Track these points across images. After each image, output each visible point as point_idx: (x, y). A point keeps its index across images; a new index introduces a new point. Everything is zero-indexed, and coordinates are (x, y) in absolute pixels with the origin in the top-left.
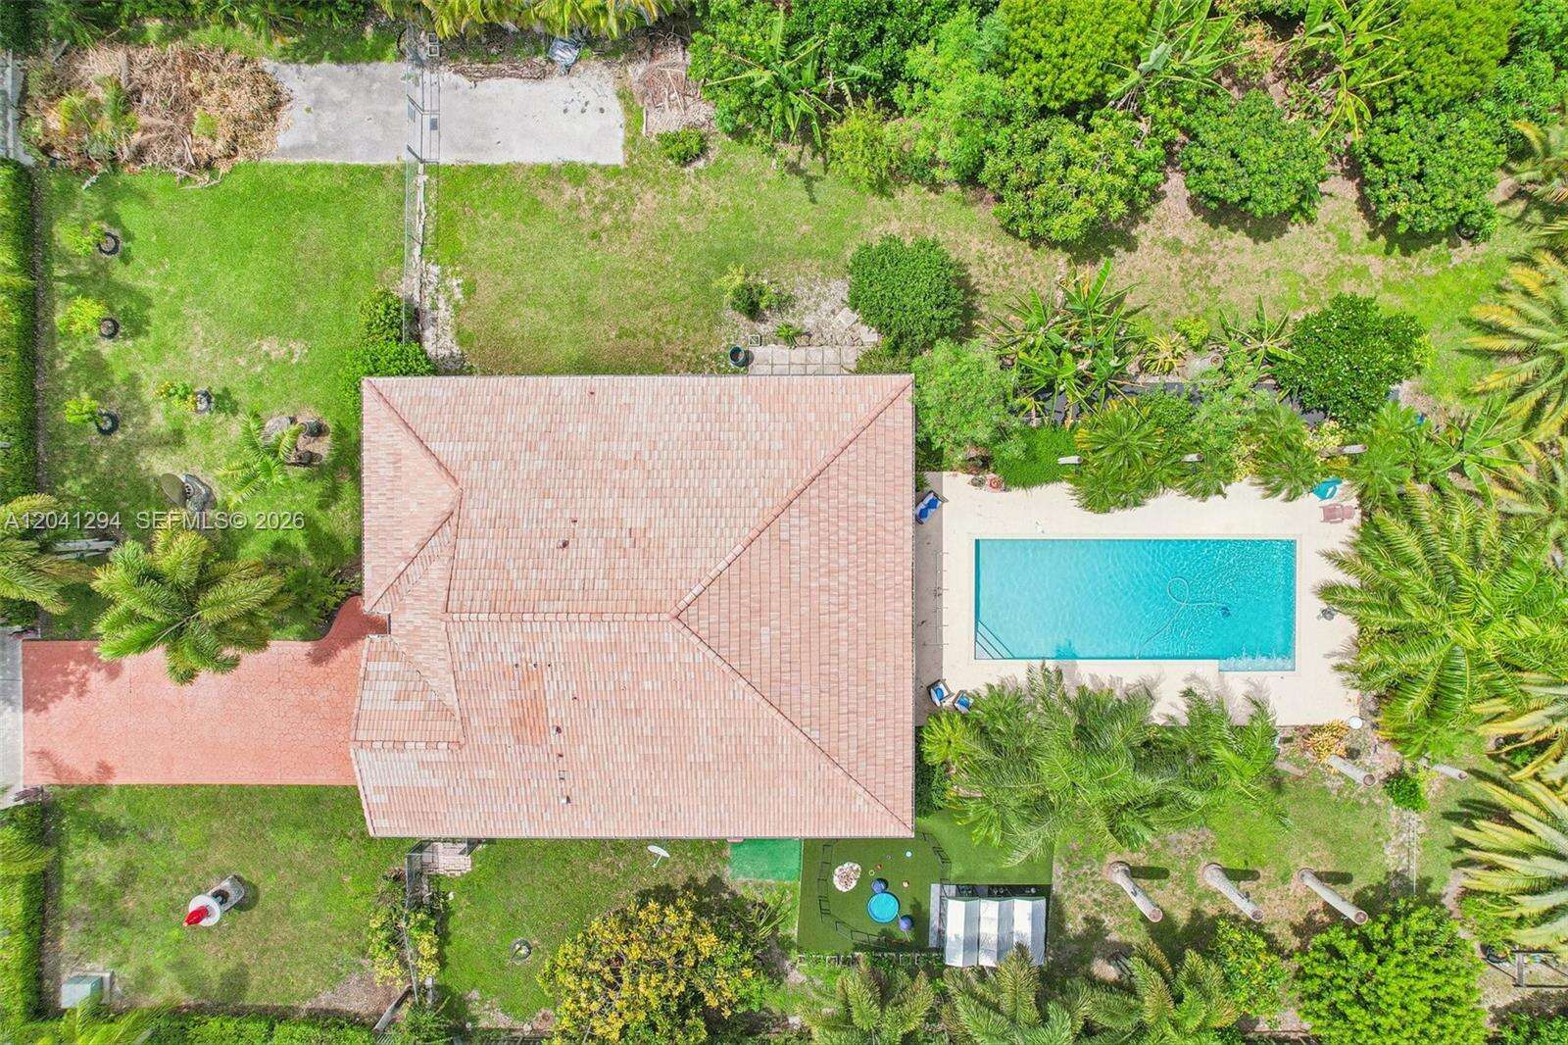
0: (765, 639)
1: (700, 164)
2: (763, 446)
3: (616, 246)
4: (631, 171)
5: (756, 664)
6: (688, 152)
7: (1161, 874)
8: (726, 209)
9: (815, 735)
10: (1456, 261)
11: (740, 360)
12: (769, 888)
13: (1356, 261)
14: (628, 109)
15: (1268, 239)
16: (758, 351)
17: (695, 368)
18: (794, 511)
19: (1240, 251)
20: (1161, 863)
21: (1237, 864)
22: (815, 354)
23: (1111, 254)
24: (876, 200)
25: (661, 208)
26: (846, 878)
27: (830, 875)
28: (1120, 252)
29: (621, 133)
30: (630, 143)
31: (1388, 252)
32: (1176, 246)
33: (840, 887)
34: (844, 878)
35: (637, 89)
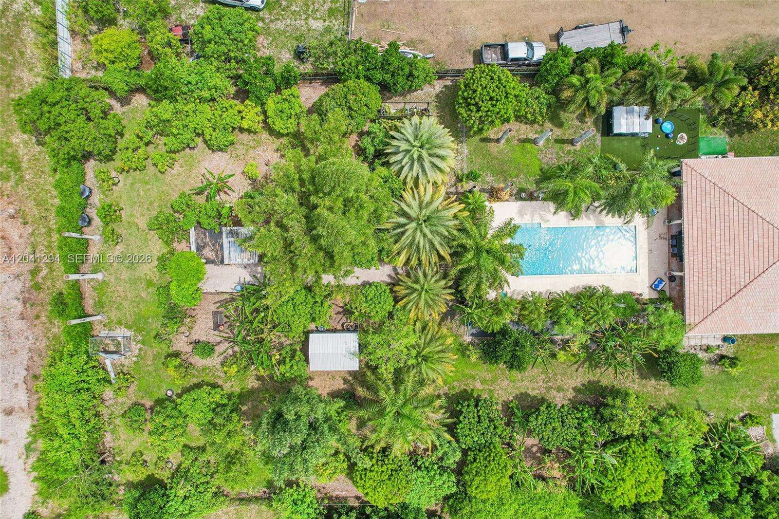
1: (742, 414)
2: (749, 308)
3: (775, 382)
4: (769, 411)
6: (748, 419)
7: (557, 141)
8: (732, 397)
10: (446, 388)
12: (711, 134)
13: (486, 387)
14: (771, 435)
15: (522, 394)
16: (720, 343)
18: (743, 284)
19: (534, 389)
20: (558, 145)
21: (528, 146)
23: (583, 385)
24: (674, 402)
25: (757, 397)
26: (682, 138)
27: (688, 139)
28: (579, 385)
29: (774, 426)
30: (770, 423)
31: (473, 390)
32: (559, 389)
33: (684, 135)
35: (770, 444)
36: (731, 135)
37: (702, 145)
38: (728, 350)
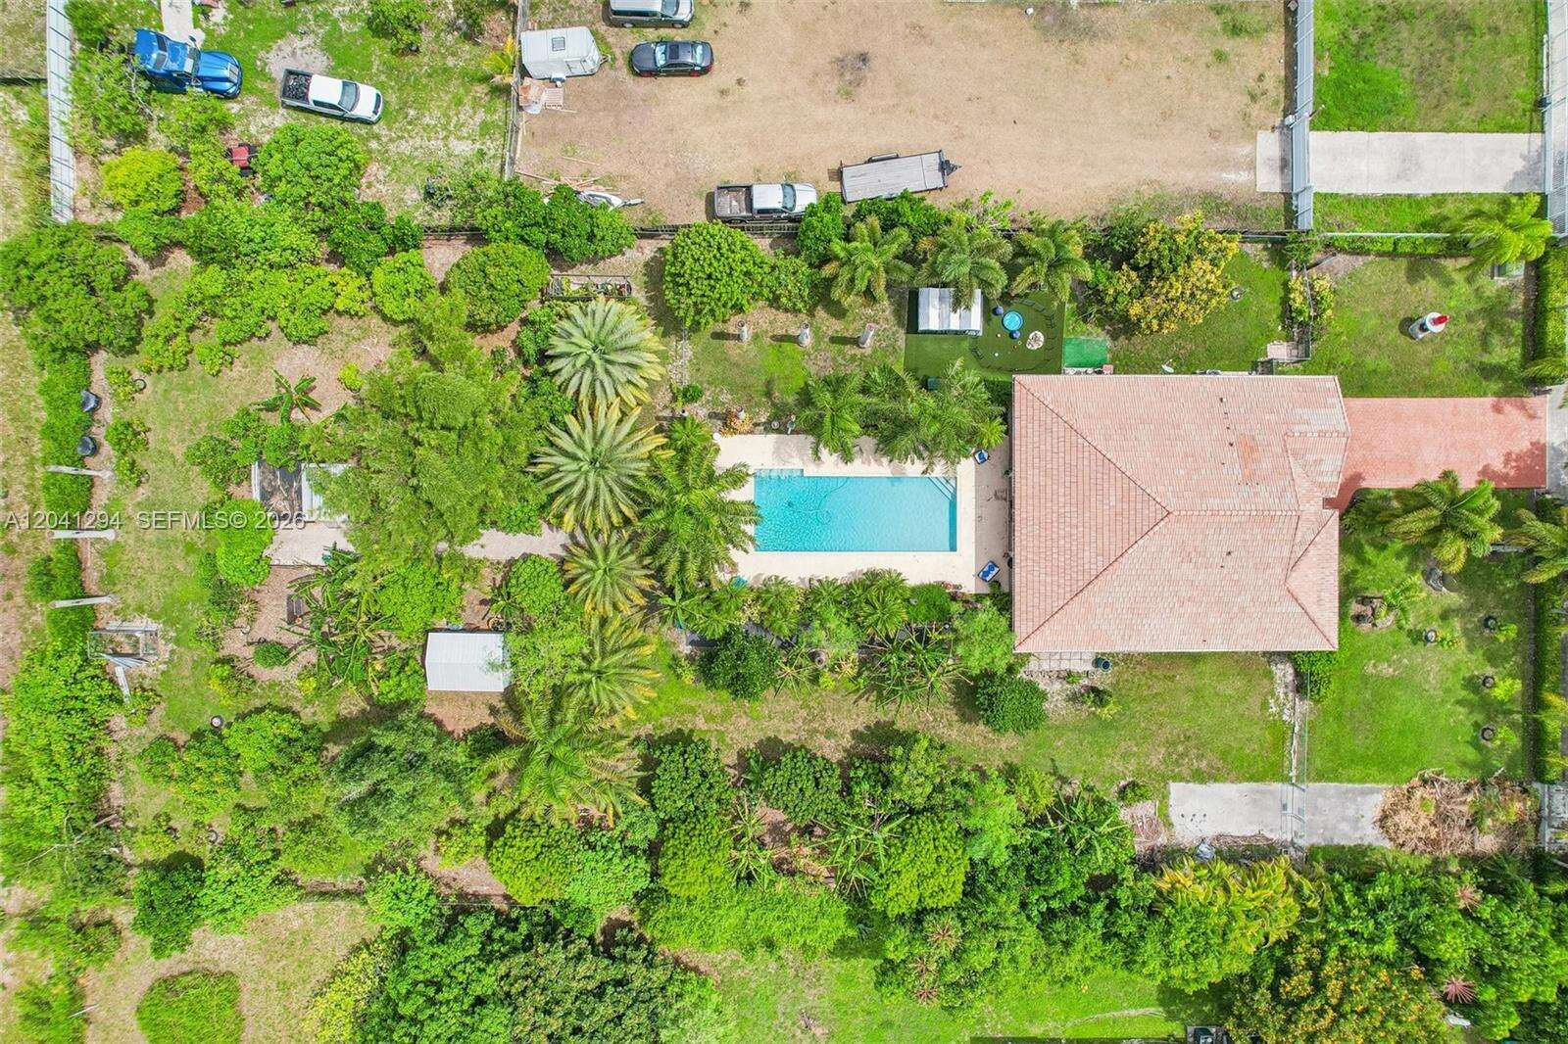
0: (1113, 498)
1: (1123, 783)
2: (1108, 610)
3: (1175, 732)
4: (1165, 779)
5: (1119, 484)
6: (1130, 791)
7: (834, 340)
8: (1108, 756)
9: (1080, 440)
10: (650, 726)
11: (1101, 662)
12: (1083, 333)
13: (713, 726)
14: (1167, 816)
15: (769, 739)
16: (1089, 667)
17: (1128, 657)
18: (1094, 573)
19: (788, 732)
20: (836, 347)
21: (787, 346)
22: (1055, 666)
23: (868, 727)
24: (1015, 761)
25: (1147, 756)
26: (1036, 339)
27: (1046, 342)
28: (861, 729)
29: (1171, 802)
30: (1165, 797)
31: (692, 731)
32: (829, 734)
33: (1039, 334)
34: (1037, 341)
35: (1162, 828)
36: (1114, 337)
37: (1068, 350)
38: (1102, 679)
